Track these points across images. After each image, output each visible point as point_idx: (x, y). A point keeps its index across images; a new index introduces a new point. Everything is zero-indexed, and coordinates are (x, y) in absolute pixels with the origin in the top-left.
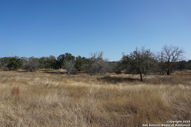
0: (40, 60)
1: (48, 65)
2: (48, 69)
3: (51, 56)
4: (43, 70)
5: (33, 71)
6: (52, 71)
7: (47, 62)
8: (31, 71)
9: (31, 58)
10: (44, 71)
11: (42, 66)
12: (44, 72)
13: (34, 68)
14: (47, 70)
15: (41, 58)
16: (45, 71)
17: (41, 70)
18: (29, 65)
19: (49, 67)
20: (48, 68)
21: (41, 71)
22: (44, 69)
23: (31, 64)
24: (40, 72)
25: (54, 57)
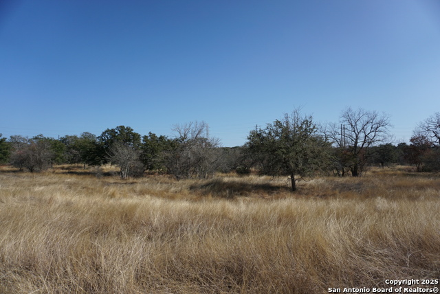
0: (55, 144)
1: (75, 156)
2: (76, 165)
3: (86, 133)
4: (63, 168)
5: (38, 169)
6: (86, 170)
7: (74, 147)
8: (32, 171)
9: (36, 138)
10: (64, 171)
11: (61, 158)
12: (63, 173)
13: (39, 163)
14: (74, 167)
15: (61, 138)
16: (67, 171)
17: (58, 168)
18: (28, 155)
19: (79, 161)
20: (75, 163)
21: (57, 171)
22: (66, 166)
23: (31, 153)
24: (54, 172)
25: (92, 136)
